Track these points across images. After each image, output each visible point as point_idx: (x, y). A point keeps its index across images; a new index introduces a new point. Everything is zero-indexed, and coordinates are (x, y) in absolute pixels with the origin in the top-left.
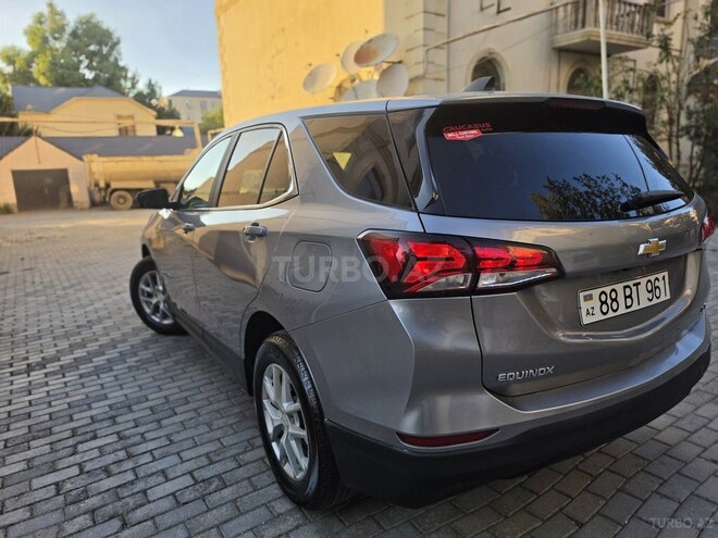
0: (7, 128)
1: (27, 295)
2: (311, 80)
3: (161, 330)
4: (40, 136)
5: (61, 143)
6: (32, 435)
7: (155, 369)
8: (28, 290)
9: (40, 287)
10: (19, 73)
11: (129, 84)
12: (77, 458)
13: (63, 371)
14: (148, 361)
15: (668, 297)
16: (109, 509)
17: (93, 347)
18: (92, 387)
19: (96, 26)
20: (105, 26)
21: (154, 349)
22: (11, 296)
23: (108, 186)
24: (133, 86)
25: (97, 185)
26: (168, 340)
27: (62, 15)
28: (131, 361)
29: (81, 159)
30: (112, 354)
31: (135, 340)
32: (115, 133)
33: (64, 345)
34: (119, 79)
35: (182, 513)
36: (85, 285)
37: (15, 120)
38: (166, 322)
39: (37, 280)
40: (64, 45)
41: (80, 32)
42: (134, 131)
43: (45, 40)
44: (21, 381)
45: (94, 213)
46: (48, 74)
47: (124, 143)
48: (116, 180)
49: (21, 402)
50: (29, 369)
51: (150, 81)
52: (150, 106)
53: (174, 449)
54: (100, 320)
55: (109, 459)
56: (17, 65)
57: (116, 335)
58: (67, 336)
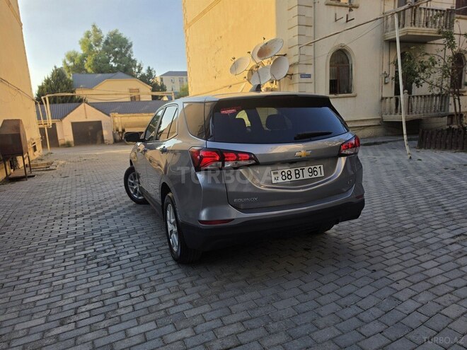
0: (70, 98)
1: (77, 187)
2: (235, 67)
3: (138, 202)
4: (87, 103)
5: (98, 106)
6: (76, 239)
7: (132, 218)
8: (78, 185)
9: (83, 184)
10: (76, 66)
11: (137, 70)
12: (94, 247)
13: (91, 218)
14: (129, 215)
15: (323, 175)
16: (104, 262)
17: (106, 209)
18: (104, 224)
19: (119, 36)
20: (123, 36)
21: (133, 210)
22: (69, 187)
23: (123, 130)
24: (139, 72)
25: (117, 130)
26: (140, 207)
27: (99, 31)
28: (122, 214)
29: (109, 115)
30: (114, 211)
31: (126, 206)
32: (129, 100)
33: (93, 208)
34: (131, 67)
35: (132, 264)
36: (105, 182)
37: (74, 94)
38: (140, 198)
39: (82, 180)
40: (101, 49)
41: (110, 41)
42: (139, 98)
43: (91, 47)
44: (73, 221)
45: (116, 146)
46: (92, 66)
47: (133, 105)
48: (128, 127)
49: (72, 229)
50: (77, 217)
51: (149, 68)
52: (148, 83)
53: (134, 244)
54: (111, 198)
55: (106, 247)
56: (76, 62)
57: (117, 204)
58: (94, 204)
